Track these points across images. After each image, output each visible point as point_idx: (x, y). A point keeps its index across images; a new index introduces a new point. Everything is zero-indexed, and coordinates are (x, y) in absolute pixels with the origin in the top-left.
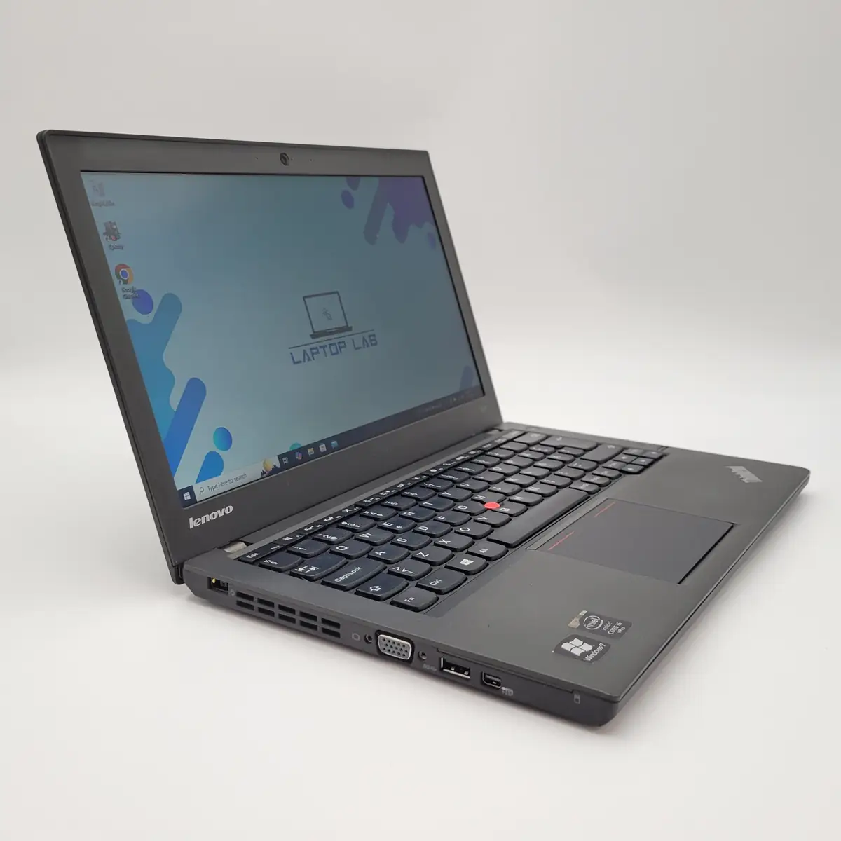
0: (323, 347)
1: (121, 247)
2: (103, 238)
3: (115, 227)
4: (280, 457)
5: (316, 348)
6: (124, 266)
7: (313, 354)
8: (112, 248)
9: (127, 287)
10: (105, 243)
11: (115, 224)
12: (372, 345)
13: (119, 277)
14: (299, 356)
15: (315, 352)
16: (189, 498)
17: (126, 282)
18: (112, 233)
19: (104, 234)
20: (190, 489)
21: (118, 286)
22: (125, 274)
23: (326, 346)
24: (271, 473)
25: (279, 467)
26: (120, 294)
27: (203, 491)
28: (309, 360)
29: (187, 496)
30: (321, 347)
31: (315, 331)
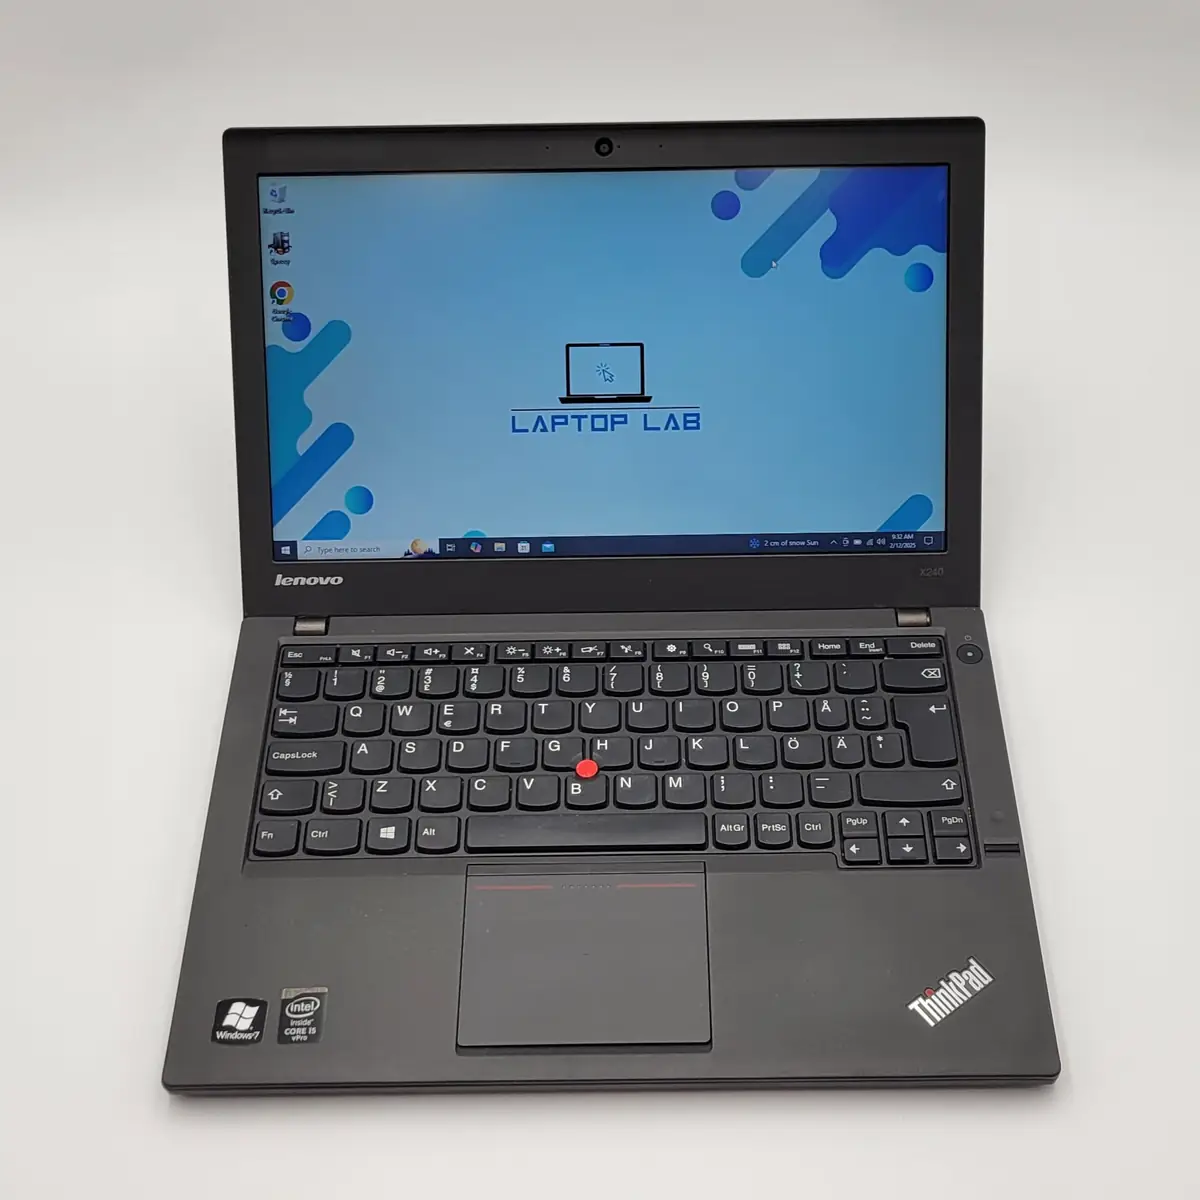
0: (579, 418)
1: (288, 262)
2: (266, 251)
3: (286, 238)
4: (443, 542)
5: (566, 417)
6: (286, 285)
7: (554, 424)
8: (275, 262)
9: (280, 308)
10: (268, 255)
11: (288, 235)
12: (686, 428)
13: (273, 295)
14: (526, 421)
15: (558, 421)
16: (288, 553)
17: (280, 302)
18: (280, 245)
19: (270, 246)
20: (293, 545)
21: (269, 305)
22: (282, 293)
23: (586, 417)
24: (420, 557)
25: (438, 552)
26: (269, 315)
27: (308, 551)
28: (544, 430)
29: (286, 550)
30: (573, 417)
31: (572, 393)
